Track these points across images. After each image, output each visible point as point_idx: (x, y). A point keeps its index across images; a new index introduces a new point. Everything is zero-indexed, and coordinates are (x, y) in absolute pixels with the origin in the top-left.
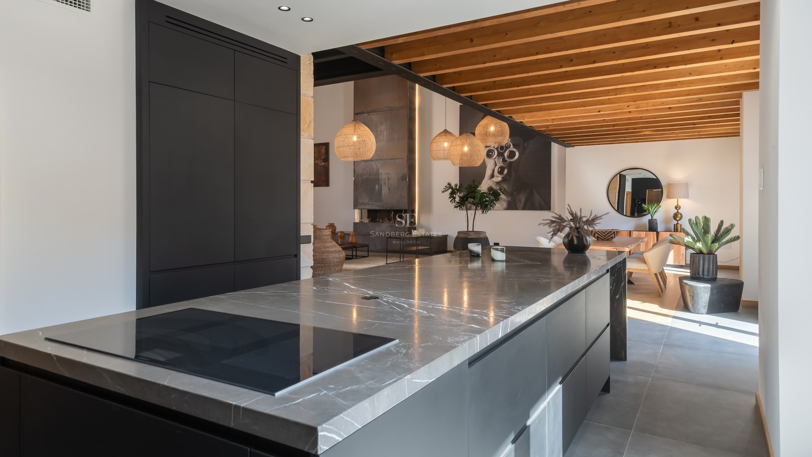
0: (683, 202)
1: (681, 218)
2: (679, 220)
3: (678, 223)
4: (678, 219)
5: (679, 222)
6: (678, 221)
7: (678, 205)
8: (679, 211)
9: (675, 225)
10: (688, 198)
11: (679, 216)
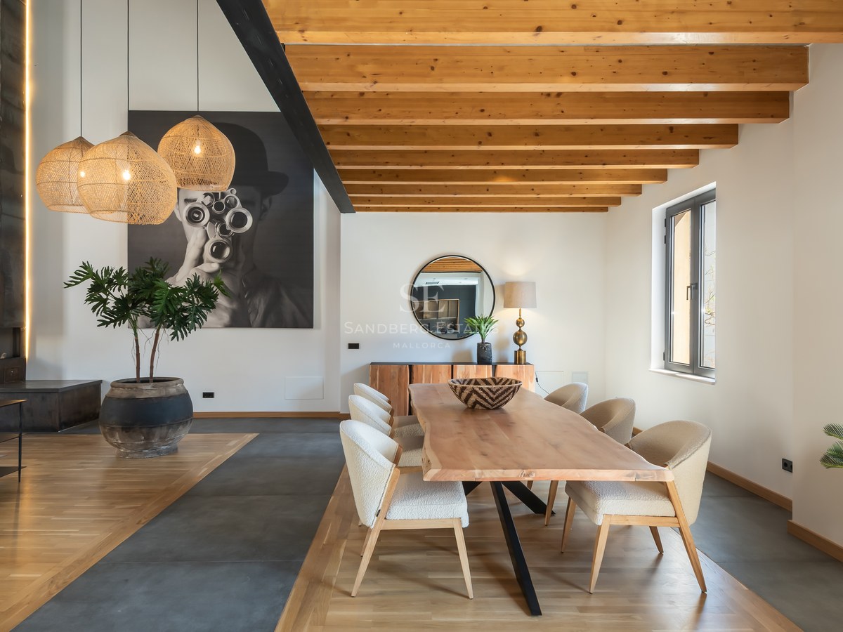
0: (527, 314)
1: (525, 342)
2: (522, 344)
3: (520, 350)
4: (521, 342)
5: (522, 347)
6: (520, 345)
7: (520, 318)
8: (522, 329)
9: (516, 352)
10: (535, 307)
11: (524, 336)
